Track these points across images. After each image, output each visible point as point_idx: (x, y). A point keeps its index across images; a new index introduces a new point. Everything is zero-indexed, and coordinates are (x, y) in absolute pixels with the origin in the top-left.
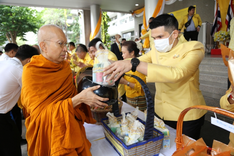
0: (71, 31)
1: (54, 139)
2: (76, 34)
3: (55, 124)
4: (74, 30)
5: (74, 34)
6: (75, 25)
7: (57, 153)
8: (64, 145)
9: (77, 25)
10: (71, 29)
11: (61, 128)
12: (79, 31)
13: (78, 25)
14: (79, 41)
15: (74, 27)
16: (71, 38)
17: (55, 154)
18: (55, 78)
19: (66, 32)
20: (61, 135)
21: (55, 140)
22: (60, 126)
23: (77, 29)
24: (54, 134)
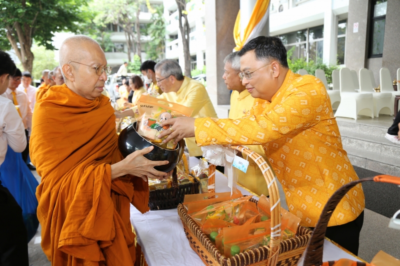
0: (147, 35)
1: (71, 219)
2: (157, 42)
3: (78, 197)
4: (153, 33)
5: (153, 40)
6: (155, 23)
7: (69, 241)
8: (82, 230)
9: (161, 23)
10: (147, 30)
11: (85, 204)
12: (163, 35)
13: (163, 23)
14: (162, 56)
15: (153, 26)
16: (148, 49)
17: (65, 241)
18: (84, 123)
19: (139, 37)
20: (83, 216)
21: (72, 221)
22: (85, 202)
23: (160, 30)
24: (72, 211)
